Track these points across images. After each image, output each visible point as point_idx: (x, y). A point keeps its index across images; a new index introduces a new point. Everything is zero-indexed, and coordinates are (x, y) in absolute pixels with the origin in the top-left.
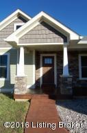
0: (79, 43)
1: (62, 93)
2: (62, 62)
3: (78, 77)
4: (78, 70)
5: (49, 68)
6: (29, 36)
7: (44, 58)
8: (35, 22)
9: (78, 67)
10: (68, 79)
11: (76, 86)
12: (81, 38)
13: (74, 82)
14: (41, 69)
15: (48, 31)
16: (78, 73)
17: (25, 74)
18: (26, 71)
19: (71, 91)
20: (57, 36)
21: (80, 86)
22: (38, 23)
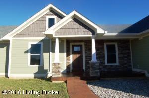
0: (105, 35)
1: (91, 75)
2: (90, 49)
3: (104, 63)
4: (104, 57)
5: (78, 55)
6: (64, 30)
7: (73, 46)
8: (69, 19)
9: (104, 54)
10: (97, 64)
11: (102, 70)
12: (106, 32)
13: (101, 67)
14: (71, 56)
15: (79, 26)
16: (104, 59)
17: (60, 61)
18: (60, 58)
19: (99, 74)
20: (87, 30)
21: (106, 70)
22: (71, 19)
